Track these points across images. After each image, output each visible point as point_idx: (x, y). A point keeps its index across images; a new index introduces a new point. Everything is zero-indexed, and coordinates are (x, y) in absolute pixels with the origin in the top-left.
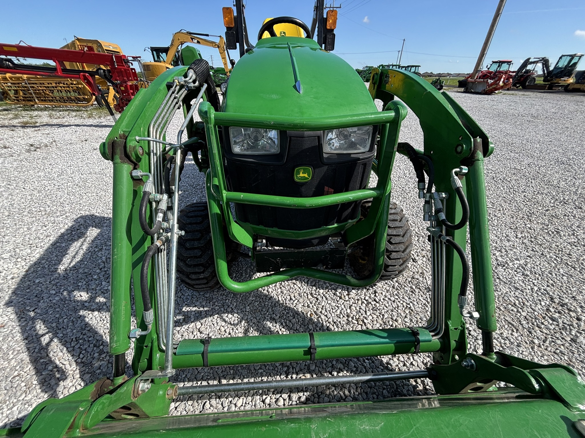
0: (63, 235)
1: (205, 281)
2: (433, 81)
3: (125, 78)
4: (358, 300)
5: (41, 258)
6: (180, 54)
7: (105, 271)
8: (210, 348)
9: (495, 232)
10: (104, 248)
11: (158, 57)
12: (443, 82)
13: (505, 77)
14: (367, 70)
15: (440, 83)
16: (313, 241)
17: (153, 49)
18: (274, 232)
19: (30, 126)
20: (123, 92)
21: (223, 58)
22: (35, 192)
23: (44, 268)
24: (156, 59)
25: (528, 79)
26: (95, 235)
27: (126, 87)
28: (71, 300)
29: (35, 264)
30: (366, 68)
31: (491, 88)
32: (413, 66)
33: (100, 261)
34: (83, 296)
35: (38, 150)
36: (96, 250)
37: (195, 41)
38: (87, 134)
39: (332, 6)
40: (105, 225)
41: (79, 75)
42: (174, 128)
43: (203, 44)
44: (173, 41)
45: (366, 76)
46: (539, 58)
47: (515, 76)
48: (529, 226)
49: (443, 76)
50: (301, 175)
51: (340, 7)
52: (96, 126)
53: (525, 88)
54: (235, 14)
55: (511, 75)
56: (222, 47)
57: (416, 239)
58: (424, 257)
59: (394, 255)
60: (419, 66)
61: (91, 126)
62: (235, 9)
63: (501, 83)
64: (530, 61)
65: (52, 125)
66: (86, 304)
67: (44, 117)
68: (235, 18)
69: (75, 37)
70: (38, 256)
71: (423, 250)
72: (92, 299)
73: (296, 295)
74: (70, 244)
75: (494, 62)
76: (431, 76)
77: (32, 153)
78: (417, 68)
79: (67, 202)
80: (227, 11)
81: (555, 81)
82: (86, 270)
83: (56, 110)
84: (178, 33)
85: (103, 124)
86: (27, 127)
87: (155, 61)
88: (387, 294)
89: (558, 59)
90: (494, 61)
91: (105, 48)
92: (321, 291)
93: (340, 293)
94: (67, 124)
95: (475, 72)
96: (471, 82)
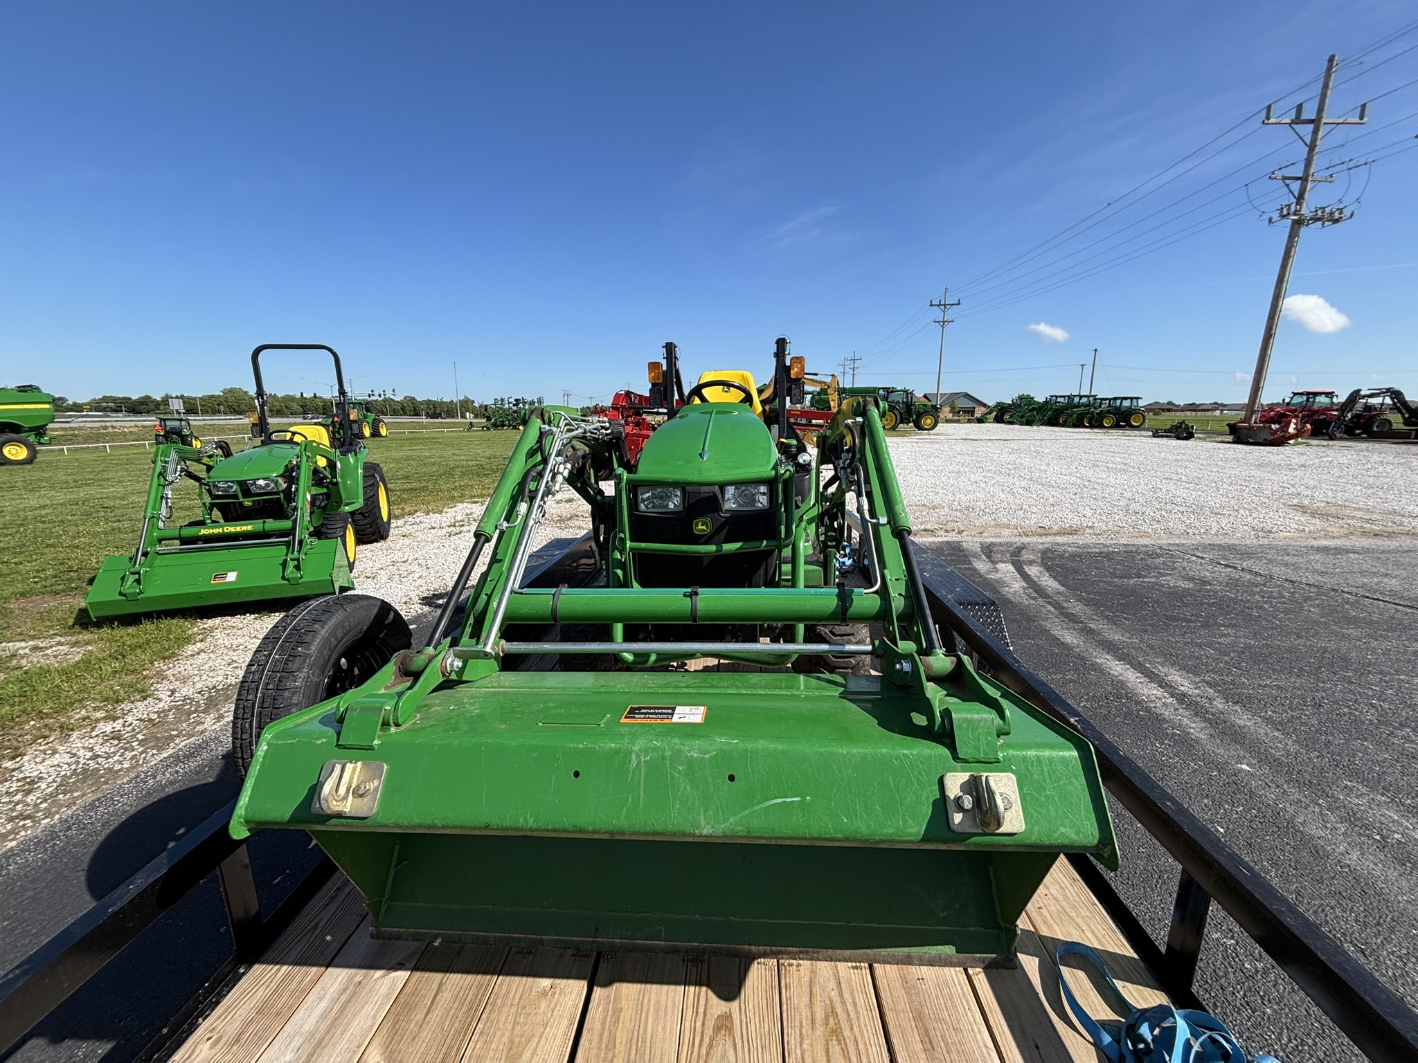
2: (1168, 426)
12: (1193, 427)
15: (1188, 429)
25: (1374, 422)
30: (1020, 401)
31: (1273, 436)
32: (1126, 398)
39: (943, 303)
46: (1379, 390)
47: (1340, 415)
49: (1203, 410)
51: (959, 304)
53: (1373, 436)
54: (665, 368)
55: (1333, 415)
60: (1139, 398)
62: (664, 363)
63: (1291, 430)
64: (1362, 393)
68: (663, 372)
75: (1295, 394)
76: (1169, 410)
80: (654, 366)
90: (1296, 391)
95: (1249, 413)
96: (1245, 427)
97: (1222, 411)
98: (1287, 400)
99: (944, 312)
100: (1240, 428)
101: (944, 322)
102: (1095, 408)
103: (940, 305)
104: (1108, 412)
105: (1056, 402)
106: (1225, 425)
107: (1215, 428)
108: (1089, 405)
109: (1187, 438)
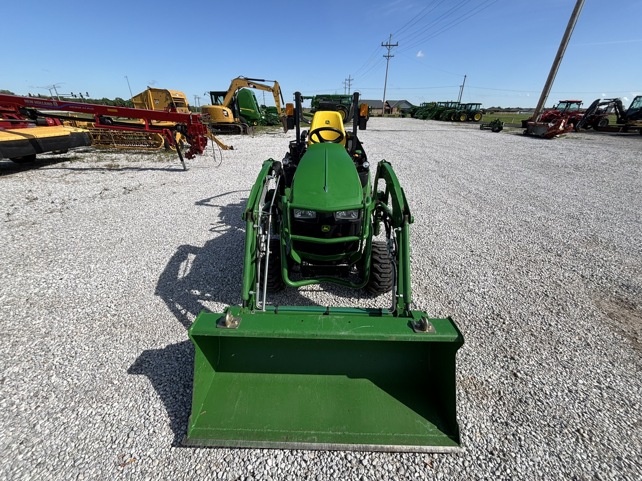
0: (173, 257)
1: (272, 284)
2: (492, 122)
3: (198, 132)
4: (364, 304)
5: (166, 271)
6: (236, 97)
7: (207, 280)
8: (279, 308)
9: (478, 270)
10: (202, 266)
11: (216, 101)
12: (503, 123)
13: (565, 122)
14: (424, 107)
15: (500, 124)
16: (333, 262)
17: (212, 93)
18: (312, 256)
19: (115, 169)
20: (194, 143)
21: (276, 101)
22: (144, 227)
23: (168, 276)
24: (214, 102)
25: (600, 120)
26: (194, 258)
27: (197, 140)
28: (191, 294)
29: (163, 274)
30: (423, 105)
31: (550, 132)
32: (474, 104)
33: (202, 274)
34: (198, 293)
35: (131, 192)
36: (198, 267)
37: (252, 86)
38: (163, 178)
39: (388, 44)
40: (198, 252)
41: (162, 130)
42: (233, 173)
43: (259, 89)
44: (231, 86)
45: (423, 114)
46: (610, 100)
47: (584, 117)
48: (508, 267)
49: (512, 112)
50: (325, 228)
51: (397, 45)
52: (168, 170)
53: (597, 130)
55: (581, 116)
56: (276, 90)
57: (415, 272)
58: (417, 283)
59: (383, 275)
60: (481, 104)
61: (163, 169)
63: (561, 128)
64: (600, 102)
65: (132, 169)
66: (200, 297)
67: (122, 160)
69: (148, 87)
70: (163, 269)
71: (417, 279)
72: (203, 294)
73: (325, 299)
74: (180, 264)
75: (561, 102)
76: (498, 111)
77: (127, 194)
78: (478, 106)
79: (168, 236)
81: (630, 123)
82: (195, 279)
83: (130, 152)
84: (236, 79)
85: (173, 168)
86: (113, 169)
87: (213, 104)
88: (383, 303)
89: (633, 100)
90: (562, 100)
91: (172, 96)
92: (341, 298)
93: (353, 300)
94: (143, 167)
95: (536, 114)
96: (532, 125)
97: (520, 112)
98: (556, 106)
99: (389, 50)
100: (529, 125)
101: (388, 57)
102: (458, 110)
103: (387, 45)
104: (464, 112)
105: (440, 106)
106: (521, 120)
107: (516, 122)
108: (455, 108)
109: (498, 131)
